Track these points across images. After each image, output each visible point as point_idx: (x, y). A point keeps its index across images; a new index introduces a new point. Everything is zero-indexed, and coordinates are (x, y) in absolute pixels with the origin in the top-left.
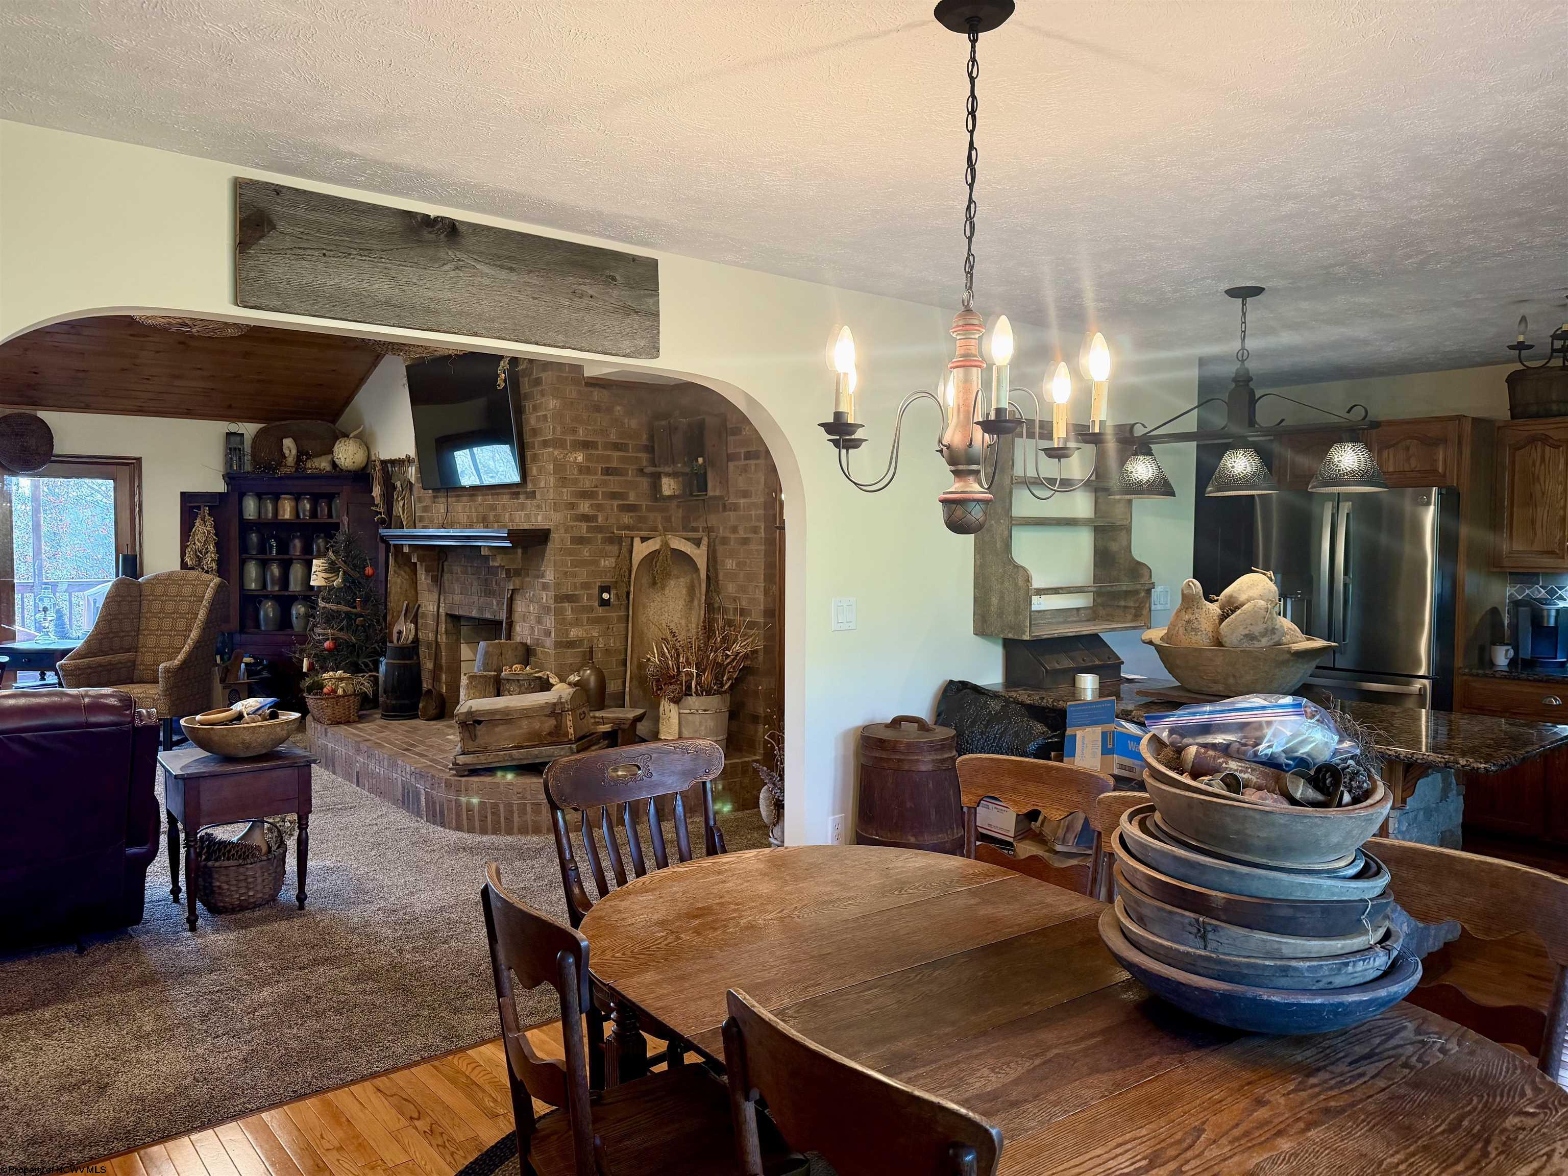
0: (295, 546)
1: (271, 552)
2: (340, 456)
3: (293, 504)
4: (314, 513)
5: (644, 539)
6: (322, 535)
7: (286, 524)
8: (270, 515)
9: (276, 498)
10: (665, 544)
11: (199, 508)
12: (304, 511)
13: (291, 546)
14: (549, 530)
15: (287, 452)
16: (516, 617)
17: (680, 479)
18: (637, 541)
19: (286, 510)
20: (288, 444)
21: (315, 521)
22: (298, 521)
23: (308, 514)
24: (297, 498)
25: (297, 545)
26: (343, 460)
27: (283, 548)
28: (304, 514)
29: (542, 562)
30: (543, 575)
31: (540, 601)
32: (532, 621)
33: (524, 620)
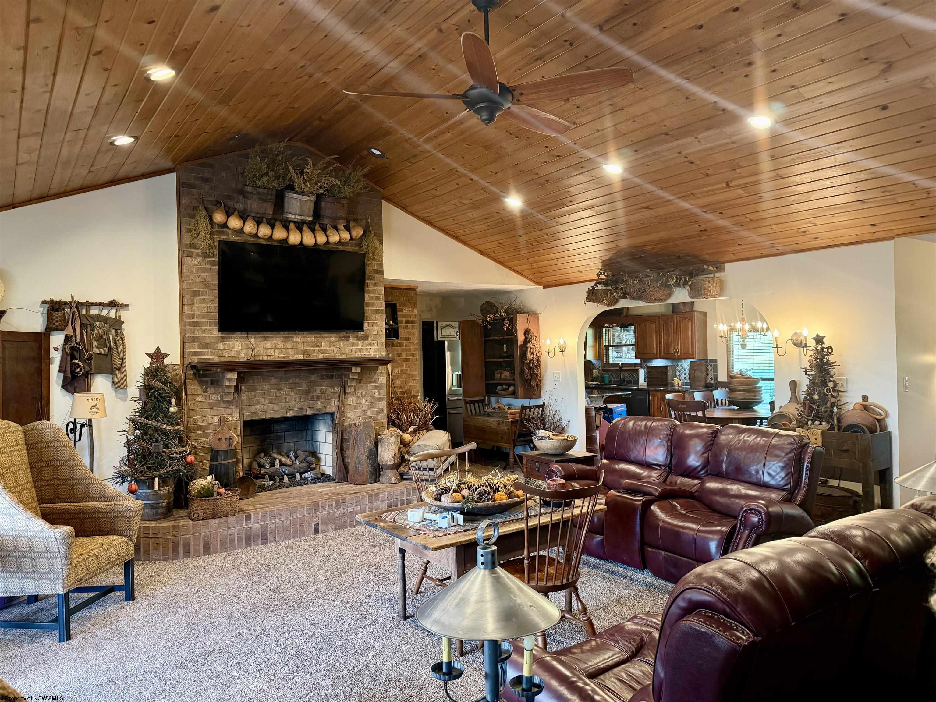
16: (346, 408)
29: (375, 374)
30: (375, 381)
31: (372, 395)
32: (365, 407)
33: (355, 409)
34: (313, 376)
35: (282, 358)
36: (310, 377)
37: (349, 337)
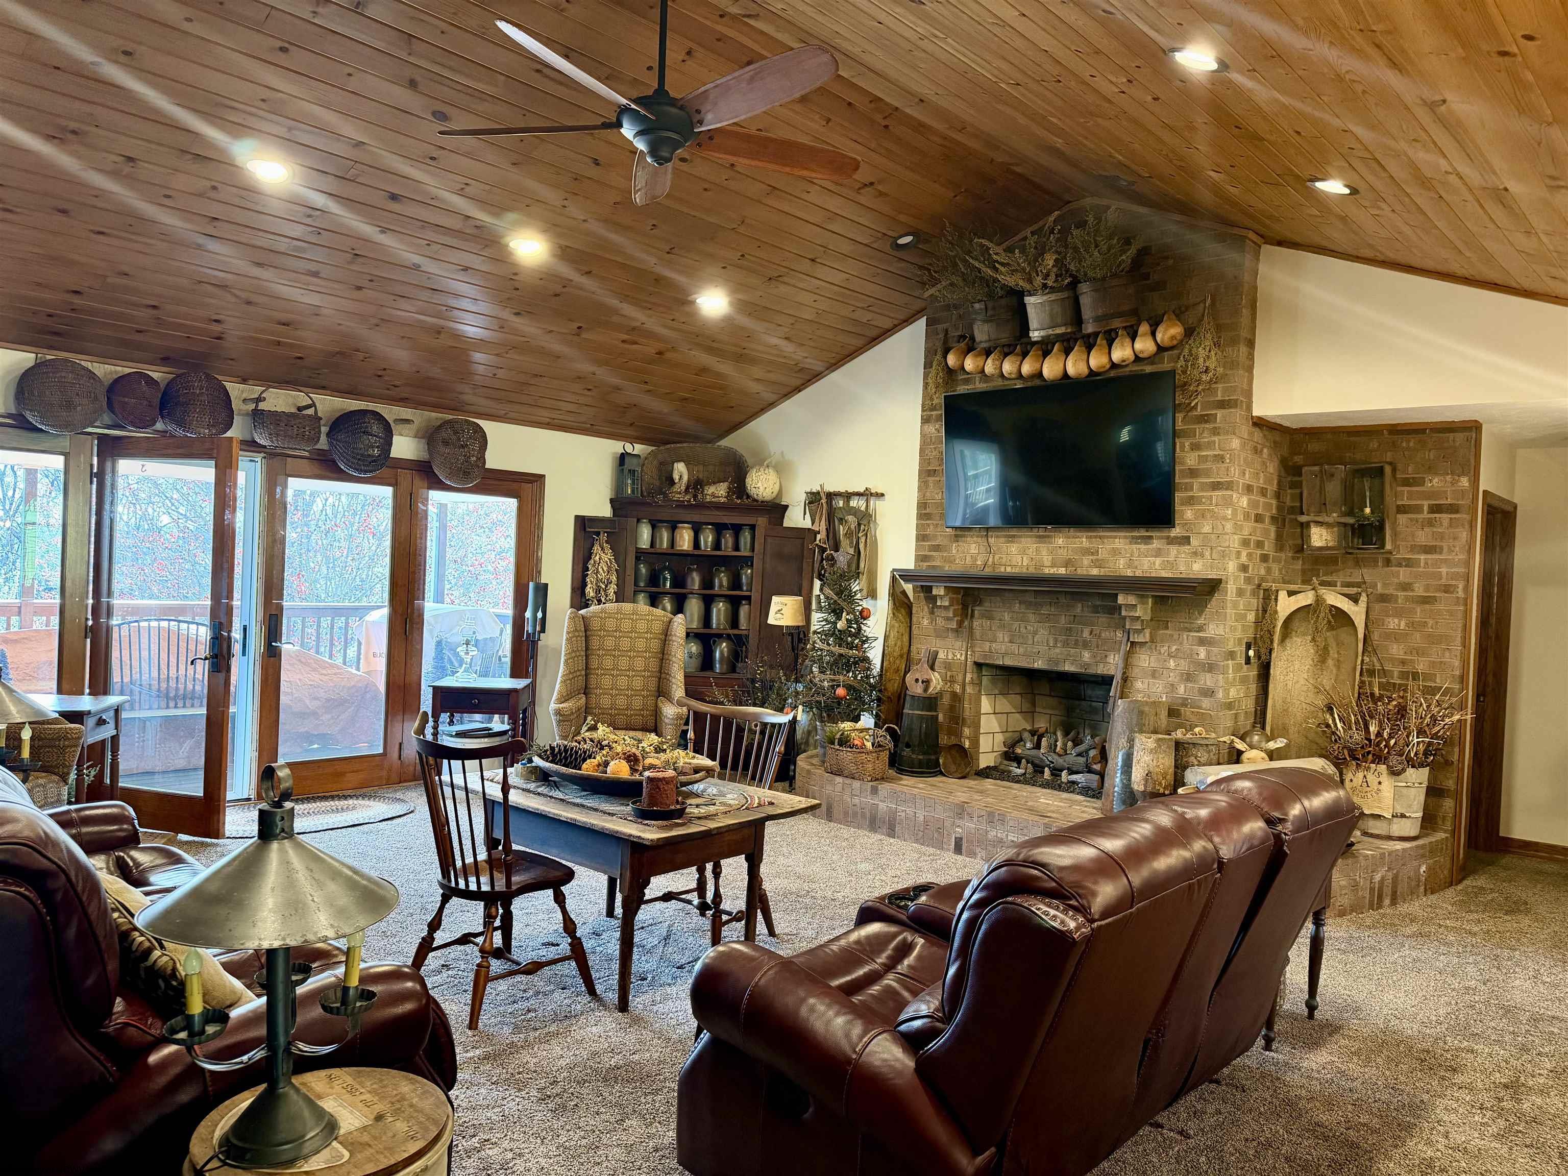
0: (693, 579)
1: (665, 585)
2: (759, 485)
3: (692, 534)
4: (717, 545)
5: (1291, 593)
6: (723, 569)
7: (684, 555)
8: (665, 545)
9: (673, 527)
10: (1319, 600)
11: (598, 534)
12: (706, 542)
13: (689, 580)
14: (1221, 580)
15: (676, 477)
16: (1135, 672)
17: (1336, 529)
18: (1282, 595)
19: (685, 540)
20: (680, 470)
21: (718, 553)
22: (696, 552)
23: (709, 544)
24: (697, 530)
25: (695, 581)
26: (762, 489)
27: (680, 582)
28: (706, 546)
29: (1200, 614)
30: (1200, 629)
31: (1191, 657)
32: (1173, 678)
33: (1154, 677)
34: (1080, 605)
35: (1032, 570)
36: (1073, 606)
37: (1151, 537)
